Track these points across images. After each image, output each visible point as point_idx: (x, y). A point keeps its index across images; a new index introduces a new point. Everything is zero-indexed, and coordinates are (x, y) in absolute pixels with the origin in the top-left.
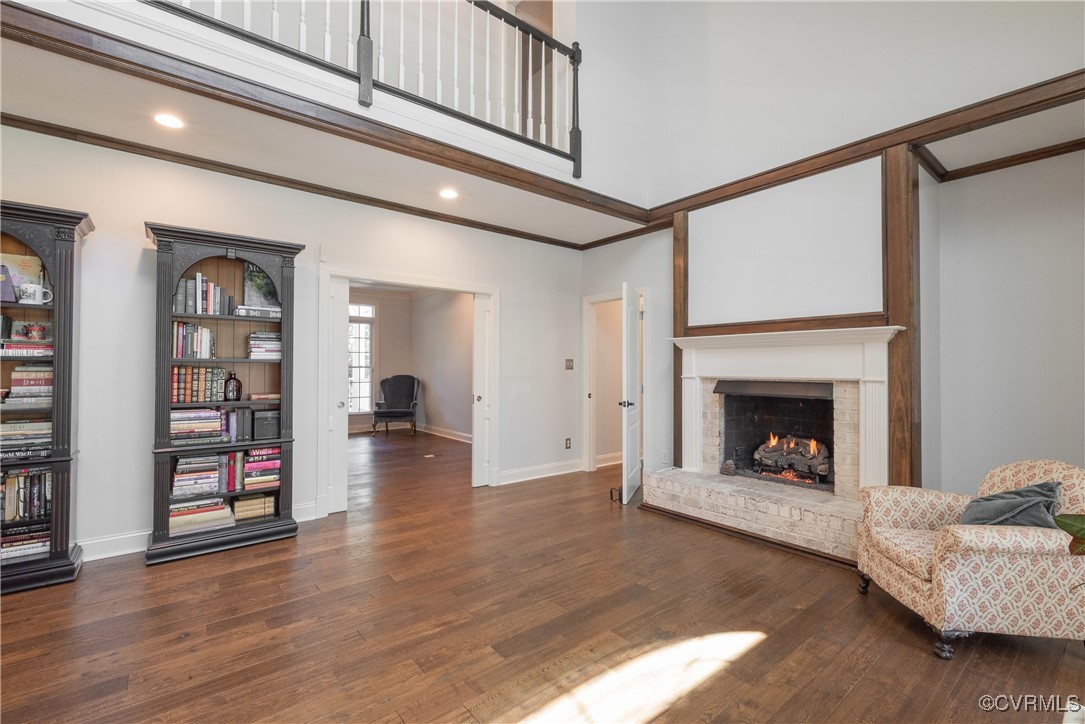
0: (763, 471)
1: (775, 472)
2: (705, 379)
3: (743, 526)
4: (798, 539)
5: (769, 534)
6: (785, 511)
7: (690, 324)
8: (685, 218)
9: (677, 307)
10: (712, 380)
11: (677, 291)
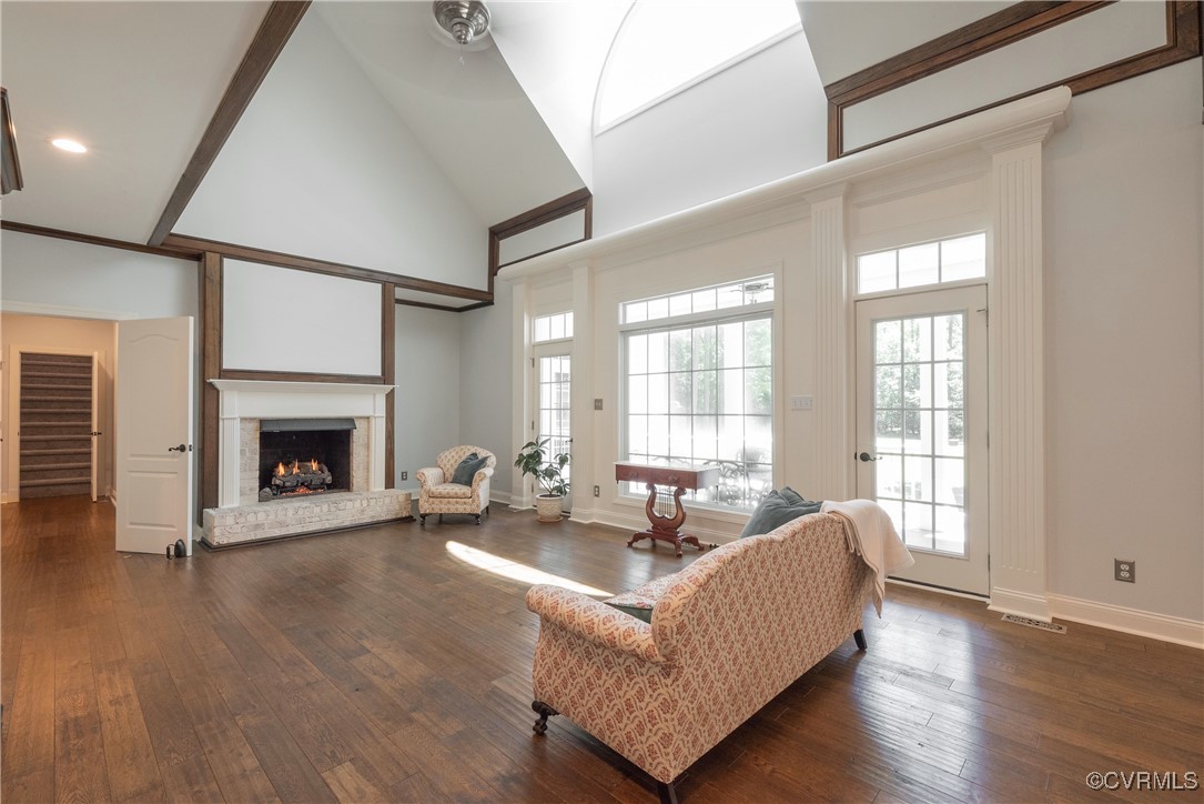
0: (281, 493)
1: (293, 491)
2: (243, 419)
3: (327, 526)
4: (366, 519)
5: (347, 523)
6: (357, 504)
7: (225, 367)
8: (221, 262)
9: (210, 348)
10: (252, 419)
11: (210, 332)
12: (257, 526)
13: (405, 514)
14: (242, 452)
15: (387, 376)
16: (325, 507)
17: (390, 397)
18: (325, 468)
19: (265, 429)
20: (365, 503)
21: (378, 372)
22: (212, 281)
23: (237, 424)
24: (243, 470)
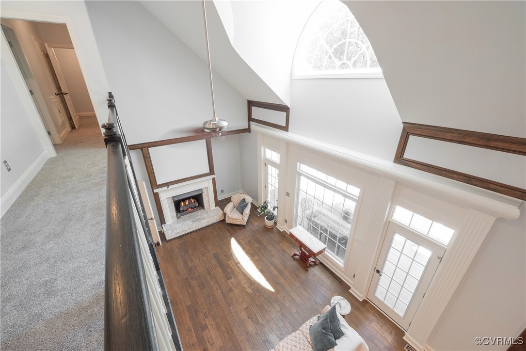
0: (183, 213)
1: (187, 211)
2: (167, 198)
7: (158, 184)
8: (148, 150)
9: (152, 180)
10: (170, 198)
11: (151, 175)
12: (178, 233)
13: (222, 219)
14: (169, 207)
15: (212, 172)
16: (197, 223)
17: (214, 180)
18: (196, 201)
19: (175, 200)
20: (209, 219)
21: (208, 171)
22: (147, 158)
23: (166, 200)
24: (171, 211)
